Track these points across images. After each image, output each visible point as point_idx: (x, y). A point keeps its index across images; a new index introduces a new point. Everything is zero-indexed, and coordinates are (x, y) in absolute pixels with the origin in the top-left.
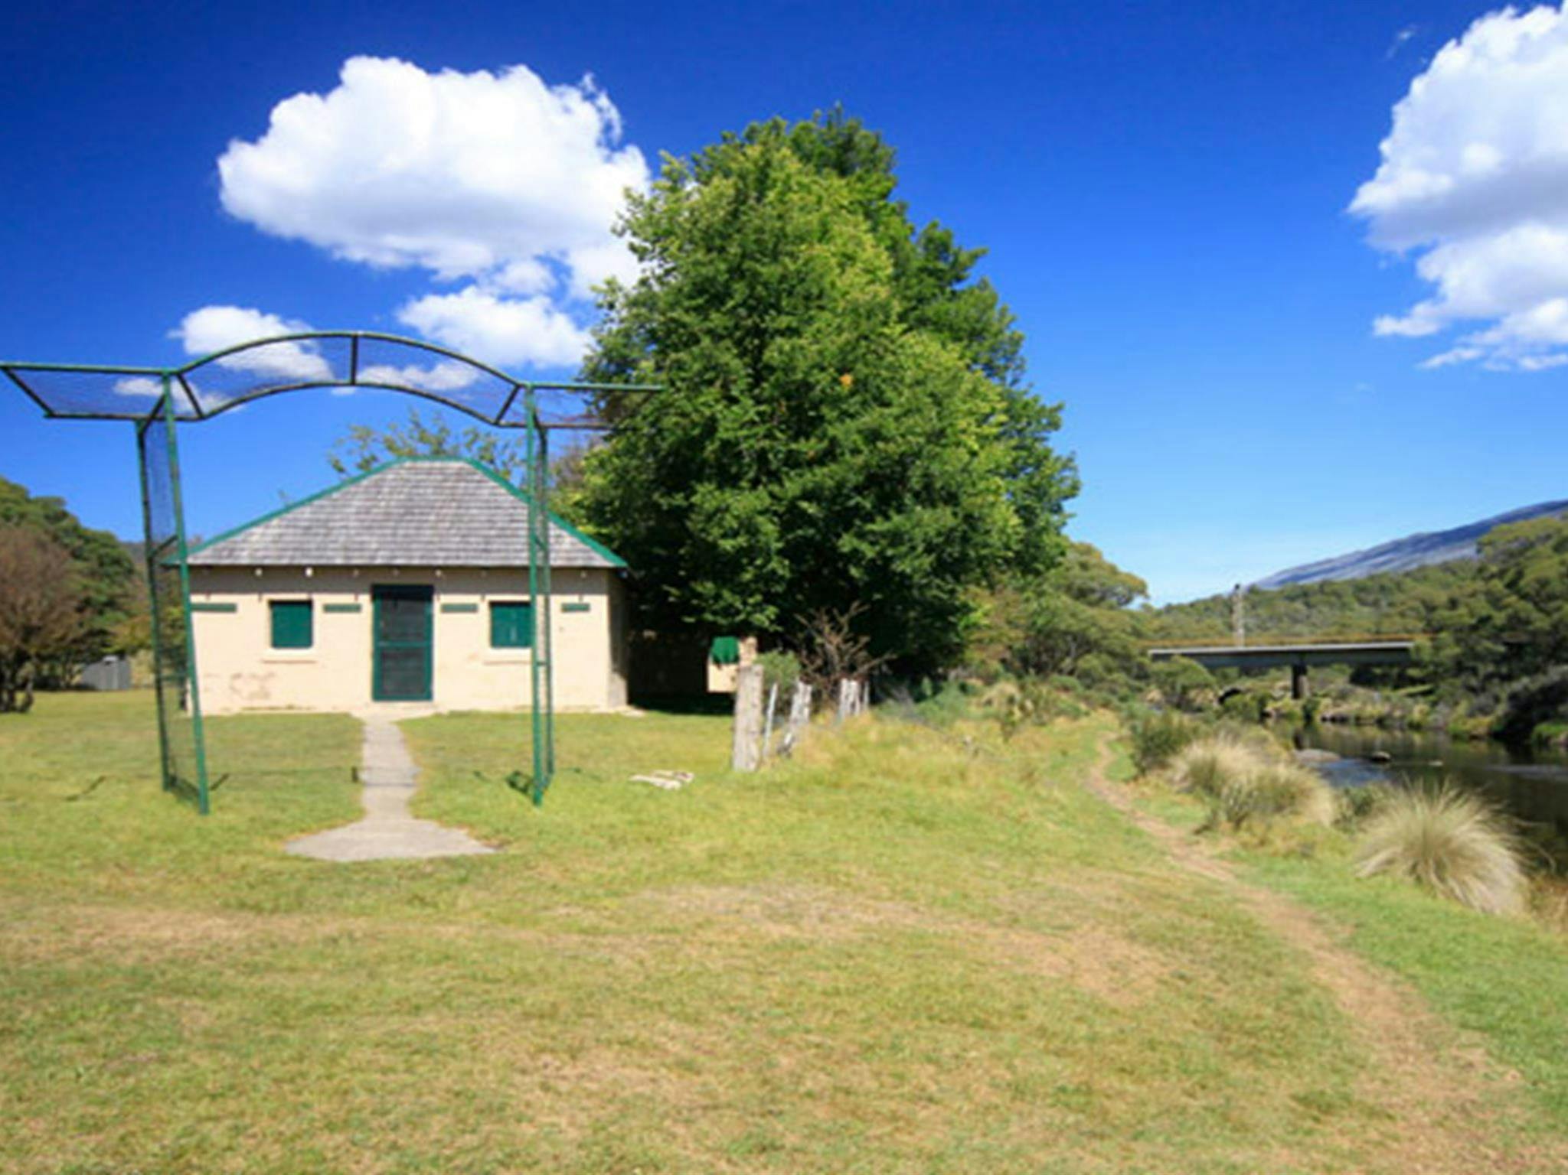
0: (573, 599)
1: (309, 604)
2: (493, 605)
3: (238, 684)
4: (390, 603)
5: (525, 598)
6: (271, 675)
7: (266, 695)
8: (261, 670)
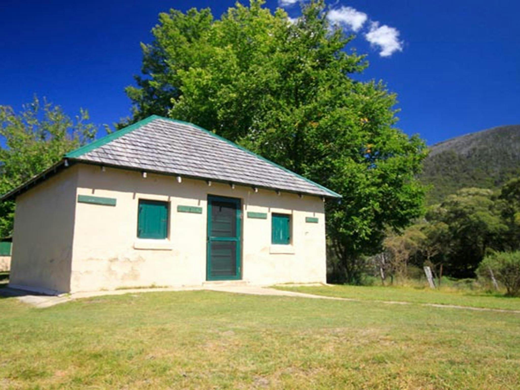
0: (310, 215)
1: (167, 205)
2: (274, 215)
3: (114, 267)
4: (217, 208)
5: (288, 212)
6: (140, 259)
7: (136, 277)
8: (133, 255)
